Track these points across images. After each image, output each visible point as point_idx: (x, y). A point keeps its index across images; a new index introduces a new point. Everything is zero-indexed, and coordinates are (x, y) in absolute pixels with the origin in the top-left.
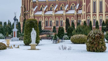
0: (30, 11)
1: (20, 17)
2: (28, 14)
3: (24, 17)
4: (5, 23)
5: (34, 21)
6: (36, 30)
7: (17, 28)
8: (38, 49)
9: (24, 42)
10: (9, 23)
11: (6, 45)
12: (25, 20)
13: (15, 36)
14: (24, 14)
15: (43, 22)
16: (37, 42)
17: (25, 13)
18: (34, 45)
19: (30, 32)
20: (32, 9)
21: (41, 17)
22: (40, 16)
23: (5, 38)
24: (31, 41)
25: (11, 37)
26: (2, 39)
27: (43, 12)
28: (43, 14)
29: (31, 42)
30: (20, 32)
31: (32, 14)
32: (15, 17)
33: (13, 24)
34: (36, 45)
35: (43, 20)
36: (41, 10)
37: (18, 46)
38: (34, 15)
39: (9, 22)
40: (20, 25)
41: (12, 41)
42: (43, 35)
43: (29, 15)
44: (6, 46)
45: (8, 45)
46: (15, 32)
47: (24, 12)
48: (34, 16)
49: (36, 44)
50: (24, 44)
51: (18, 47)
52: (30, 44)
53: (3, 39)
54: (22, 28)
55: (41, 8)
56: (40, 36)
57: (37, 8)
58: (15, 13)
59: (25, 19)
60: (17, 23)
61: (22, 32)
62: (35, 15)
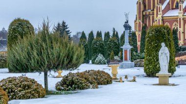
0: (155, 10)
1: (135, 21)
2: (151, 16)
3: (143, 22)
4: (107, 34)
5: (164, 28)
6: (169, 47)
7: (129, 42)
8: (173, 85)
9: (145, 71)
10: (114, 33)
11: (111, 76)
12: (145, 28)
13: (126, 59)
14: (143, 16)
15: (181, 30)
16: (171, 70)
17: (144, 14)
18: (165, 77)
19: (158, 51)
20: (158, 6)
21: (177, 21)
22: (175, 19)
23: (108, 63)
24: (159, 67)
25: (119, 61)
26: (101, 64)
27: (182, 11)
28: (181, 16)
29: (158, 70)
30: (137, 52)
31: (160, 16)
32: (127, 22)
33: (123, 36)
34: (170, 77)
35: (180, 27)
36: (177, 7)
37: (134, 78)
38: (162, 17)
39: (114, 31)
40: (136, 36)
41: (122, 67)
42: (181, 57)
43: (153, 17)
44: (111, 78)
45: (115, 75)
46: (126, 51)
47: (143, 11)
48: (163, 20)
49: (170, 74)
50: (145, 74)
51: (134, 81)
52: (157, 75)
53: (105, 64)
54: (139, 43)
55: (177, 3)
56: (176, 59)
57: (168, 4)
58: (126, 15)
59: (146, 25)
60: (130, 34)
61: (139, 52)
62: (164, 18)
